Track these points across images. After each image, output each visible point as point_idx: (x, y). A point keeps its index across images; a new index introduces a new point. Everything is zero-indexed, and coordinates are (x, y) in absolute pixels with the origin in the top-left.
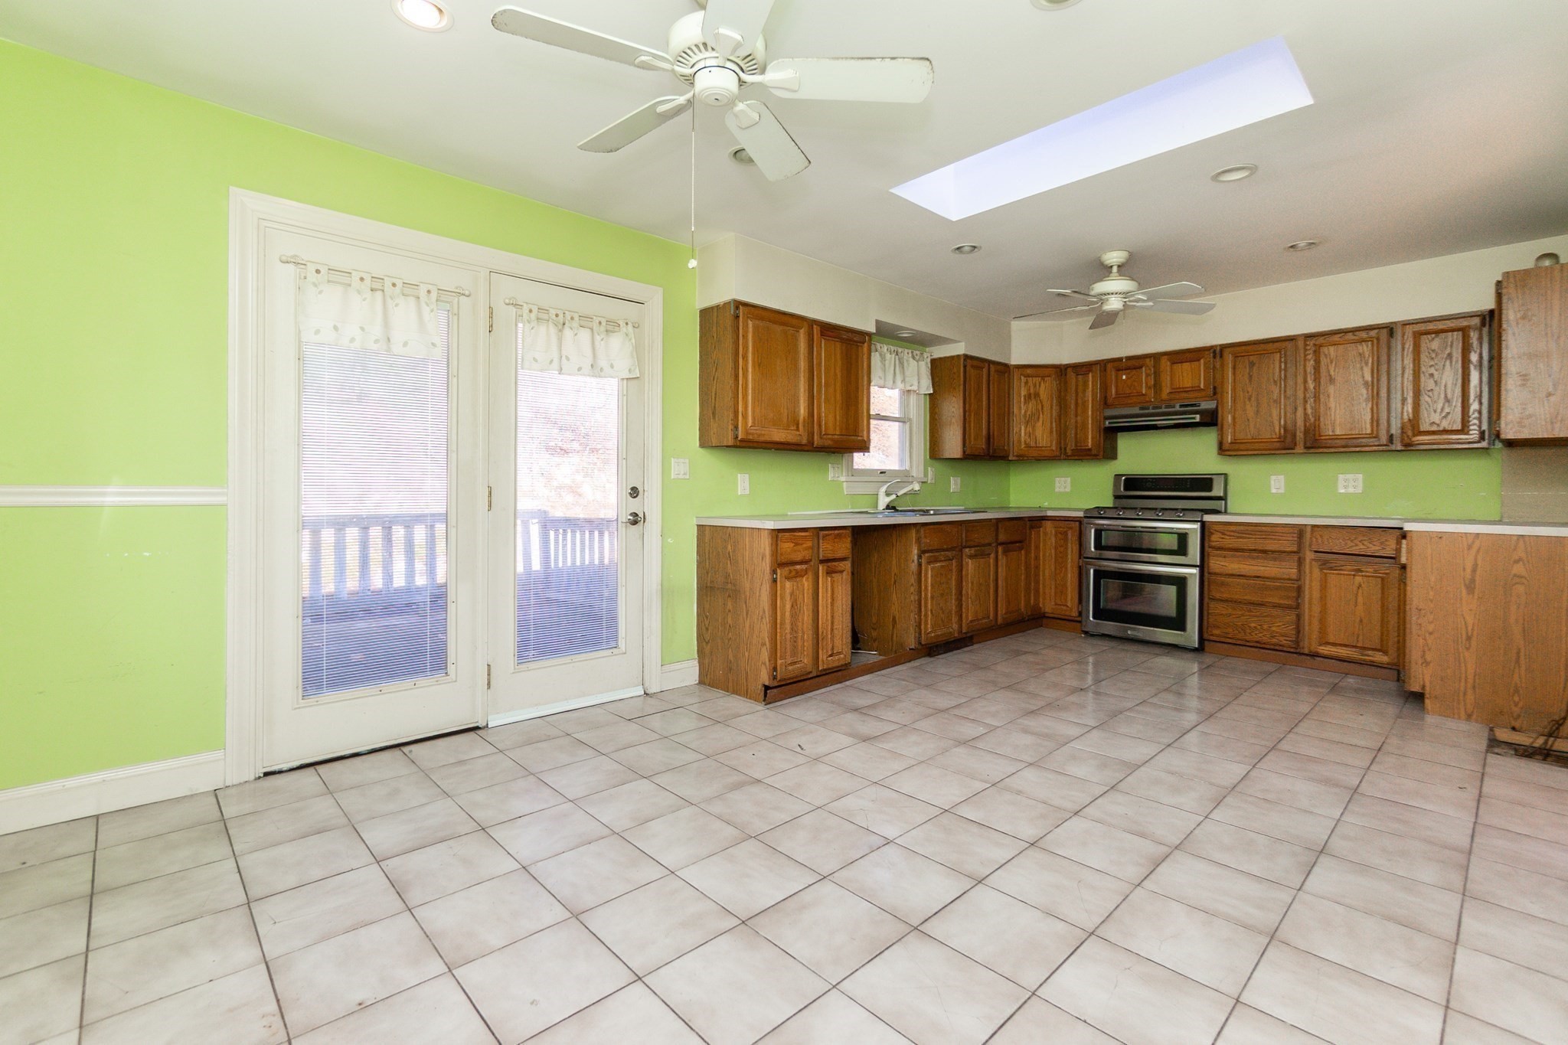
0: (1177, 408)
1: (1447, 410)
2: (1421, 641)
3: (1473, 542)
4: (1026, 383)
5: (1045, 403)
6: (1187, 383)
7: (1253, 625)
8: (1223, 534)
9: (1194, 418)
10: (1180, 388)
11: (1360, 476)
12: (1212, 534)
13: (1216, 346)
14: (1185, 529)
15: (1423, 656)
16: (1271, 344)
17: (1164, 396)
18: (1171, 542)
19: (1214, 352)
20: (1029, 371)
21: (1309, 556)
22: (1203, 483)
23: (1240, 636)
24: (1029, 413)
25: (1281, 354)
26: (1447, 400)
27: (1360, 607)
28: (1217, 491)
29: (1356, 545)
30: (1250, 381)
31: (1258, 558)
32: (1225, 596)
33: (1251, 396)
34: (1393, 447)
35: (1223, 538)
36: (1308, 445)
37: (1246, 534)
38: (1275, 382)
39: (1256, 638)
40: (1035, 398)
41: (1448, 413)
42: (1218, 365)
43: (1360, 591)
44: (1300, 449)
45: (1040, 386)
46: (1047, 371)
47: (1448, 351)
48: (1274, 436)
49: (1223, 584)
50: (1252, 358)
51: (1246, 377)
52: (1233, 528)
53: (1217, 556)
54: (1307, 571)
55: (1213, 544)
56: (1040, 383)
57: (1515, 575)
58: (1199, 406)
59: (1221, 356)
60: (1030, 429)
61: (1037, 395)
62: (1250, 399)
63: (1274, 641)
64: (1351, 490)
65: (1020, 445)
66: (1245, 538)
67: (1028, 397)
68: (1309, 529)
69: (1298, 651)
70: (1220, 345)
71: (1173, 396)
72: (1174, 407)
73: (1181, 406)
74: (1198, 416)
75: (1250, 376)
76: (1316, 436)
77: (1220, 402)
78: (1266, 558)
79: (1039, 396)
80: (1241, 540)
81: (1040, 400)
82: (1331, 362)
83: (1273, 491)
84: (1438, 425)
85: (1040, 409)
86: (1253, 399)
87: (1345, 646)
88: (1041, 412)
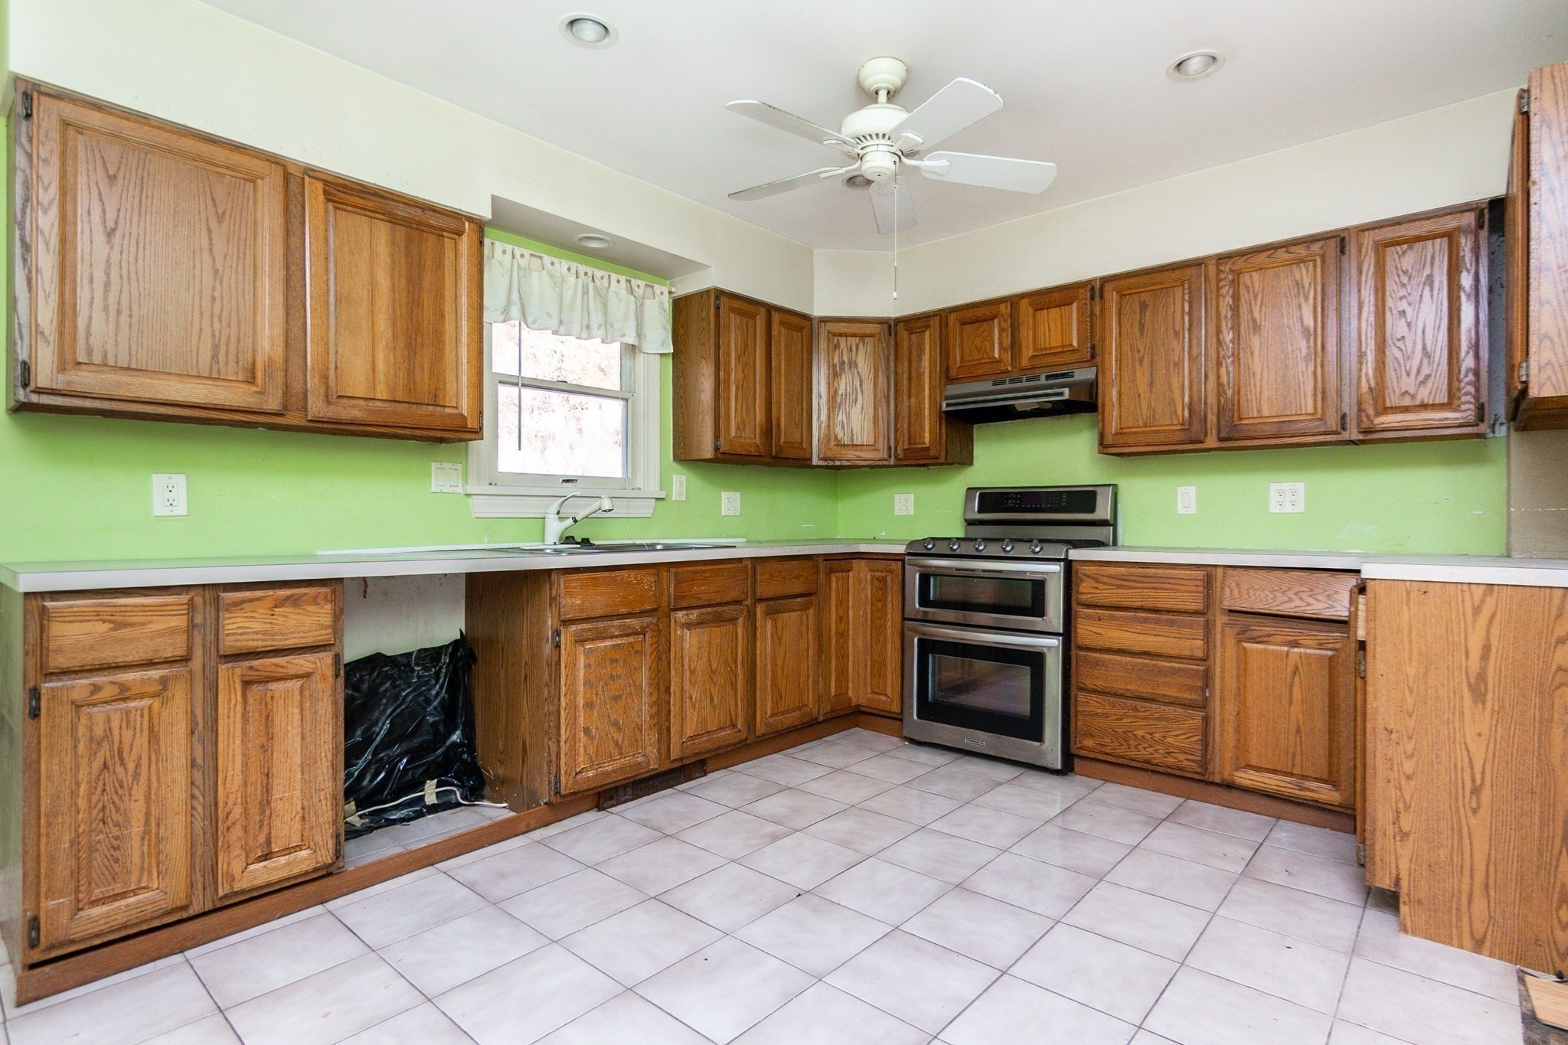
0: (1043, 381)
1: (1426, 371)
2: (1393, 793)
3: (1483, 601)
4: (837, 345)
5: (865, 377)
6: (1055, 341)
7: (1140, 733)
8: (1097, 581)
9: (1061, 394)
10: (1045, 349)
12: (1082, 581)
13: (1095, 280)
14: (1043, 573)
15: (1396, 821)
16: (1169, 274)
17: (1025, 362)
18: (1024, 594)
19: (1092, 289)
20: (841, 327)
21: (1221, 620)
22: (1083, 498)
23: (1122, 751)
24: (841, 392)
25: (1184, 290)
26: (1426, 353)
27: (1297, 705)
28: (1103, 511)
29: (1290, 600)
30: (1142, 333)
31: (1146, 620)
32: (1101, 684)
33: (1143, 357)
34: (1345, 436)
35: (1097, 588)
36: (1224, 434)
37: (1128, 580)
38: (1176, 333)
39: (1144, 753)
40: (851, 368)
41: (1428, 376)
42: (1095, 311)
43: (1297, 678)
44: (1212, 441)
45: (857, 350)
46: (868, 328)
47: (1427, 271)
48: (1175, 422)
49: (1097, 664)
50: (1144, 297)
51: (1137, 326)
53: (1088, 617)
54: (1218, 644)
55: (1083, 597)
56: (858, 347)
57: (1560, 668)
58: (1073, 376)
59: (1102, 297)
60: (843, 417)
61: (854, 365)
62: (1141, 361)
63: (1170, 760)
64: (1288, 509)
65: (828, 443)
66: (1130, 588)
67: (841, 368)
68: (1220, 573)
69: (1206, 778)
70: (1102, 278)
71: (1036, 362)
72: (1037, 378)
73: (1048, 377)
74: (1066, 391)
75: (1142, 326)
76: (1236, 419)
77: (1100, 370)
78: (1157, 622)
79: (856, 366)
80: (1120, 591)
81: (858, 373)
82: (1256, 299)
83: (1181, 511)
84: (1413, 397)
85: (858, 387)
86: (1146, 362)
87: (1275, 772)
88: (859, 391)
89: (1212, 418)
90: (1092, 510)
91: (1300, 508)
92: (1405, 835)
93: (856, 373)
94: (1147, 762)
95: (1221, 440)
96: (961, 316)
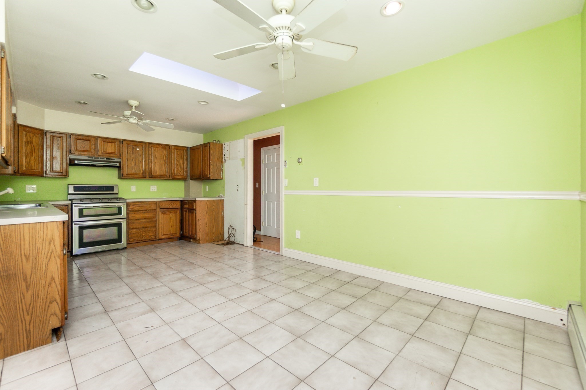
0: (105, 159)
1: (181, 170)
2: (199, 227)
4: (26, 135)
5: (35, 147)
6: (110, 150)
7: (144, 235)
8: (134, 206)
9: (117, 164)
10: (107, 152)
11: (156, 186)
12: (130, 206)
13: (120, 139)
14: (119, 205)
16: (139, 143)
17: (100, 153)
18: (116, 211)
19: (120, 141)
20: (28, 129)
21: (158, 209)
22: (110, 188)
23: (139, 239)
24: (27, 151)
25: (143, 147)
26: (181, 167)
27: (171, 223)
29: (171, 206)
30: (133, 154)
31: (145, 212)
32: (134, 227)
33: (133, 159)
34: (170, 179)
36: (150, 177)
38: (141, 156)
39: (144, 238)
40: (31, 144)
41: (181, 171)
42: (121, 146)
44: (147, 178)
45: (33, 138)
46: (37, 131)
47: (181, 155)
48: (140, 173)
49: (134, 223)
50: (133, 146)
51: (132, 152)
52: (137, 204)
53: (132, 213)
54: (158, 215)
55: (130, 210)
56: (33, 137)
58: (114, 160)
59: (122, 143)
60: (28, 159)
61: (31, 143)
62: (133, 160)
63: (150, 238)
64: (154, 190)
65: (22, 168)
66: (142, 206)
67: (27, 143)
68: (158, 202)
69: (156, 239)
70: (122, 139)
71: (103, 154)
72: (104, 158)
73: (107, 159)
75: (133, 152)
76: (152, 174)
77: (122, 159)
78: (147, 212)
79: (33, 143)
80: (139, 207)
81: (33, 145)
82: (156, 152)
83: (132, 191)
84: (179, 174)
85: (33, 150)
86: (134, 160)
87: (168, 234)
88: (33, 151)
89: (147, 173)
90: (113, 190)
91: (156, 190)
92: (200, 232)
93: (32, 146)
94: (145, 240)
95: (149, 177)
96: (77, 137)
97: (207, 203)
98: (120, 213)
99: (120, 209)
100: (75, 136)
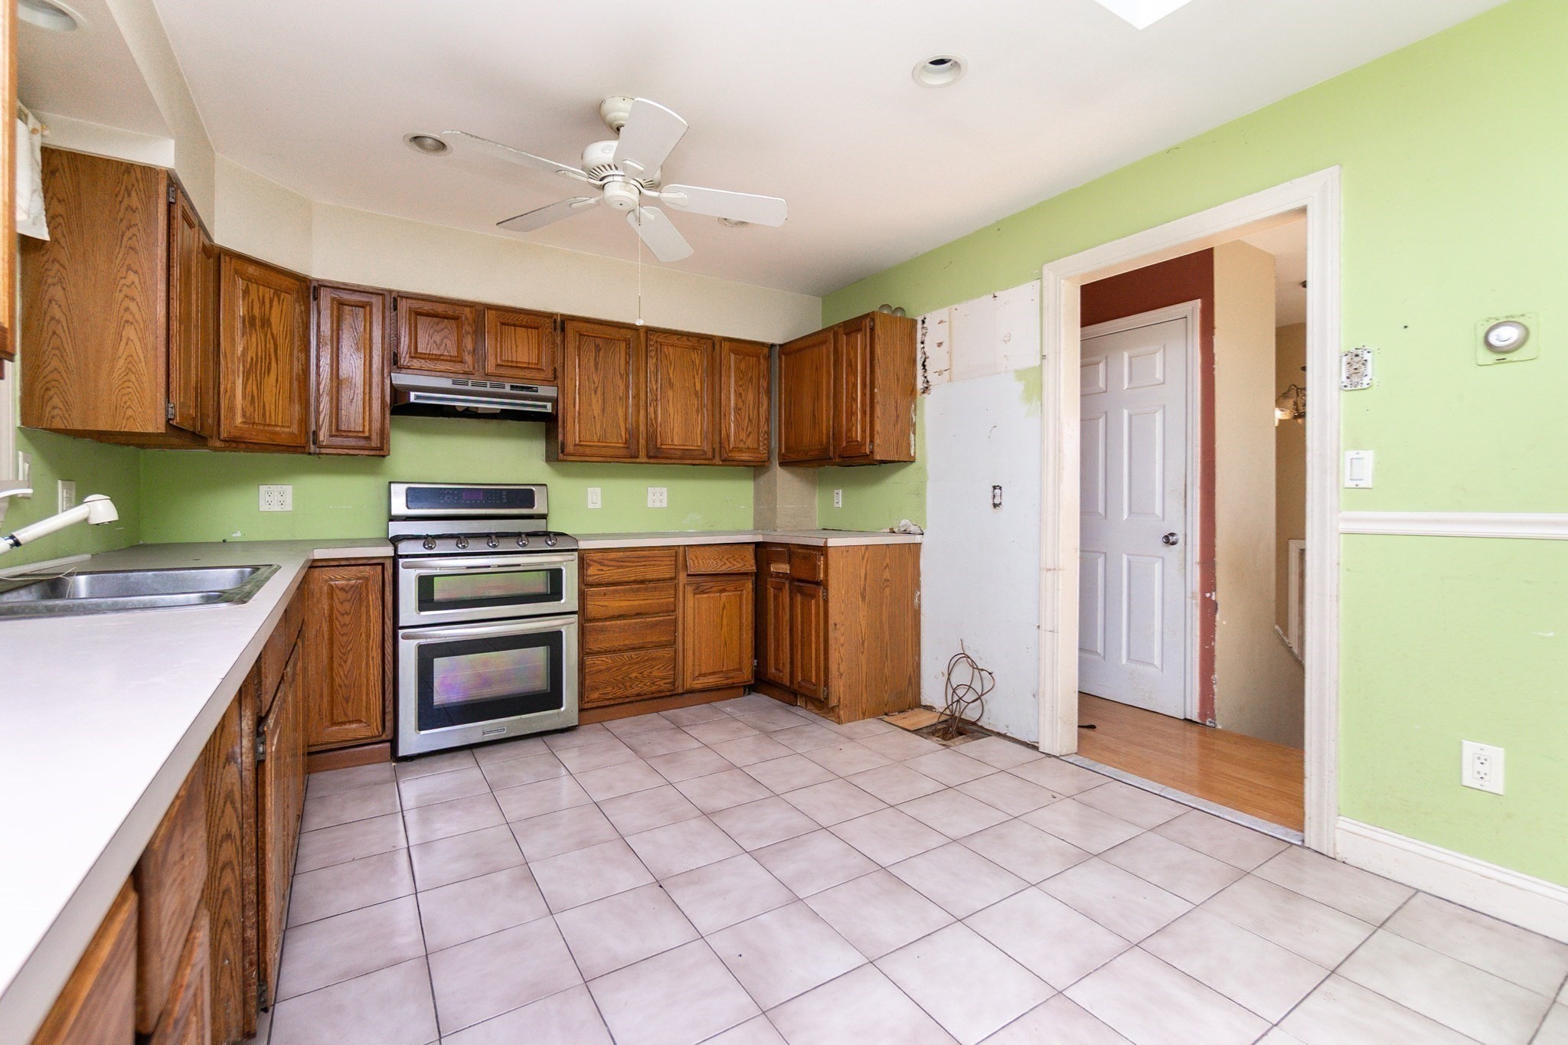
0: (507, 389)
1: (749, 430)
2: (837, 654)
3: (865, 553)
4: (246, 292)
5: (280, 341)
6: (523, 356)
7: (633, 675)
8: (601, 564)
9: (545, 407)
10: (512, 361)
11: (664, 490)
12: (589, 565)
13: (557, 314)
14: (555, 562)
16: (616, 329)
17: (490, 366)
18: (540, 584)
19: (555, 321)
20: (251, 270)
21: (682, 577)
22: (523, 497)
23: (619, 693)
24: (251, 354)
25: (628, 346)
26: (750, 420)
27: (725, 628)
28: (538, 508)
29: (725, 564)
30: (596, 369)
31: (638, 590)
32: (605, 646)
33: (597, 388)
34: (714, 462)
35: (602, 570)
36: (651, 454)
37: (625, 562)
39: (636, 690)
40: (263, 326)
41: (750, 433)
42: (559, 340)
43: (725, 611)
44: (643, 459)
45: (271, 307)
46: (287, 282)
47: (750, 374)
48: (620, 442)
49: (602, 630)
50: (598, 341)
51: (592, 363)
52: (613, 555)
53: (597, 594)
54: (681, 599)
55: (590, 579)
56: (271, 302)
57: (885, 580)
58: (537, 391)
59: (563, 330)
60: (252, 386)
61: (266, 323)
62: (596, 392)
63: (654, 688)
64: (658, 505)
65: (233, 418)
66: (628, 567)
67: (250, 322)
68: (681, 549)
69: (674, 692)
70: (562, 315)
71: (502, 371)
72: (502, 385)
73: (512, 387)
74: (549, 405)
75: (596, 364)
76: (659, 444)
77: (562, 390)
78: (646, 589)
79: (270, 325)
80: (620, 570)
81: (272, 334)
82: (671, 365)
83: (591, 506)
84: (745, 443)
85: (272, 350)
86: (599, 391)
87: (713, 673)
88: (273, 356)
89: (642, 442)
90: (532, 505)
91: (665, 504)
92: (842, 675)
93: (269, 335)
94: (638, 695)
95: (649, 457)
96: (416, 304)
97: (863, 558)
98: (555, 594)
99: (555, 575)
100: (410, 301)
